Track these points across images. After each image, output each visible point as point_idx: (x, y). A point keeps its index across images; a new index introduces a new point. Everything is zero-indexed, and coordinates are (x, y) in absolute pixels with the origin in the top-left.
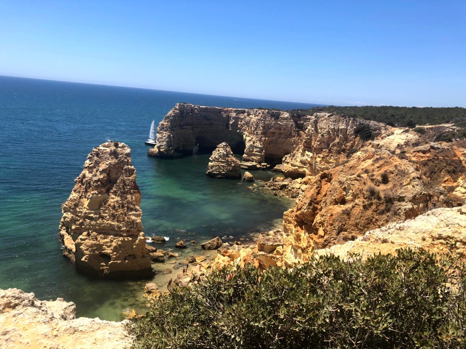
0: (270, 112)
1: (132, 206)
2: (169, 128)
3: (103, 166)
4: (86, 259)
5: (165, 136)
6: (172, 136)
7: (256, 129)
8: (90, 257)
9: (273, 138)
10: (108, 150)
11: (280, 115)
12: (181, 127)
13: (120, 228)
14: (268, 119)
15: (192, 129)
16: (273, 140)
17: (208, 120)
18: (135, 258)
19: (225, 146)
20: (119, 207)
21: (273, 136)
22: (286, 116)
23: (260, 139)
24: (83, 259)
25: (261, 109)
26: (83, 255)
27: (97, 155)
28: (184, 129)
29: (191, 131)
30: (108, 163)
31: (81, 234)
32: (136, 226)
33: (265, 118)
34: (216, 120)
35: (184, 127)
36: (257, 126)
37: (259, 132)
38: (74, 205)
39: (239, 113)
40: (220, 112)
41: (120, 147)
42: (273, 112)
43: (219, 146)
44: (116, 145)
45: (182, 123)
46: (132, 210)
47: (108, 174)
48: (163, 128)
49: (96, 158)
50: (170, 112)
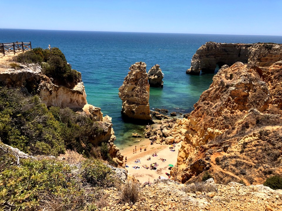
0: (265, 45)
1: (144, 91)
2: (198, 57)
3: (134, 73)
4: (125, 112)
5: (195, 62)
6: (200, 61)
7: (253, 57)
8: (127, 111)
9: (266, 62)
10: (137, 65)
11: (272, 47)
12: (207, 56)
13: (139, 100)
14: (262, 50)
15: (215, 57)
16: (266, 64)
17: (227, 51)
18: (145, 114)
19: (226, 67)
20: (139, 91)
21: (266, 61)
22: (277, 47)
23: (256, 63)
24: (124, 112)
25: (259, 43)
26: (125, 110)
27: (133, 68)
28: (209, 57)
29: (214, 59)
30: (136, 71)
31: (124, 102)
32: (146, 100)
33: (260, 49)
34: (232, 52)
35: (209, 56)
36: (255, 55)
37: (255, 58)
38: (123, 89)
39: (247, 47)
40: (235, 47)
41: (142, 64)
42: (267, 45)
43: (222, 67)
44: (141, 63)
45: (208, 54)
46: (144, 92)
47: (136, 76)
48: (195, 57)
49: (132, 69)
50: (200, 48)
